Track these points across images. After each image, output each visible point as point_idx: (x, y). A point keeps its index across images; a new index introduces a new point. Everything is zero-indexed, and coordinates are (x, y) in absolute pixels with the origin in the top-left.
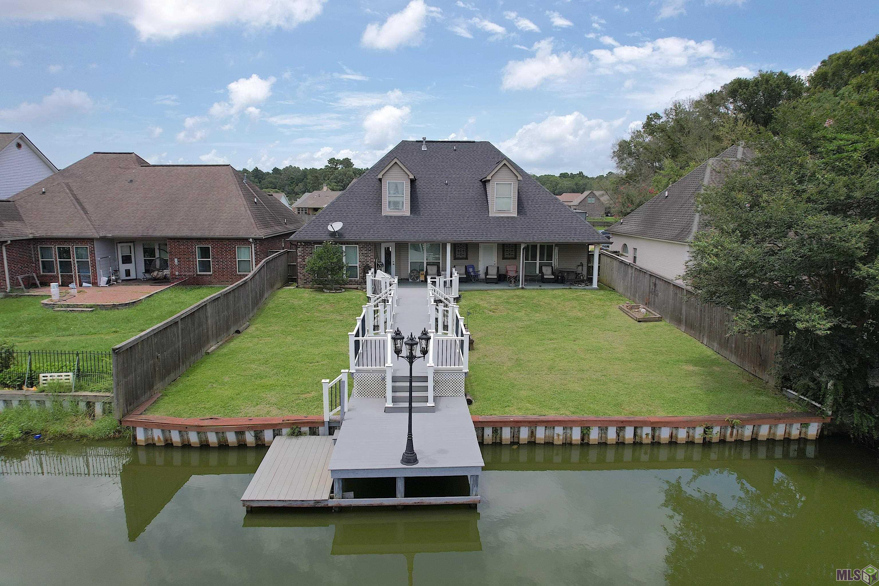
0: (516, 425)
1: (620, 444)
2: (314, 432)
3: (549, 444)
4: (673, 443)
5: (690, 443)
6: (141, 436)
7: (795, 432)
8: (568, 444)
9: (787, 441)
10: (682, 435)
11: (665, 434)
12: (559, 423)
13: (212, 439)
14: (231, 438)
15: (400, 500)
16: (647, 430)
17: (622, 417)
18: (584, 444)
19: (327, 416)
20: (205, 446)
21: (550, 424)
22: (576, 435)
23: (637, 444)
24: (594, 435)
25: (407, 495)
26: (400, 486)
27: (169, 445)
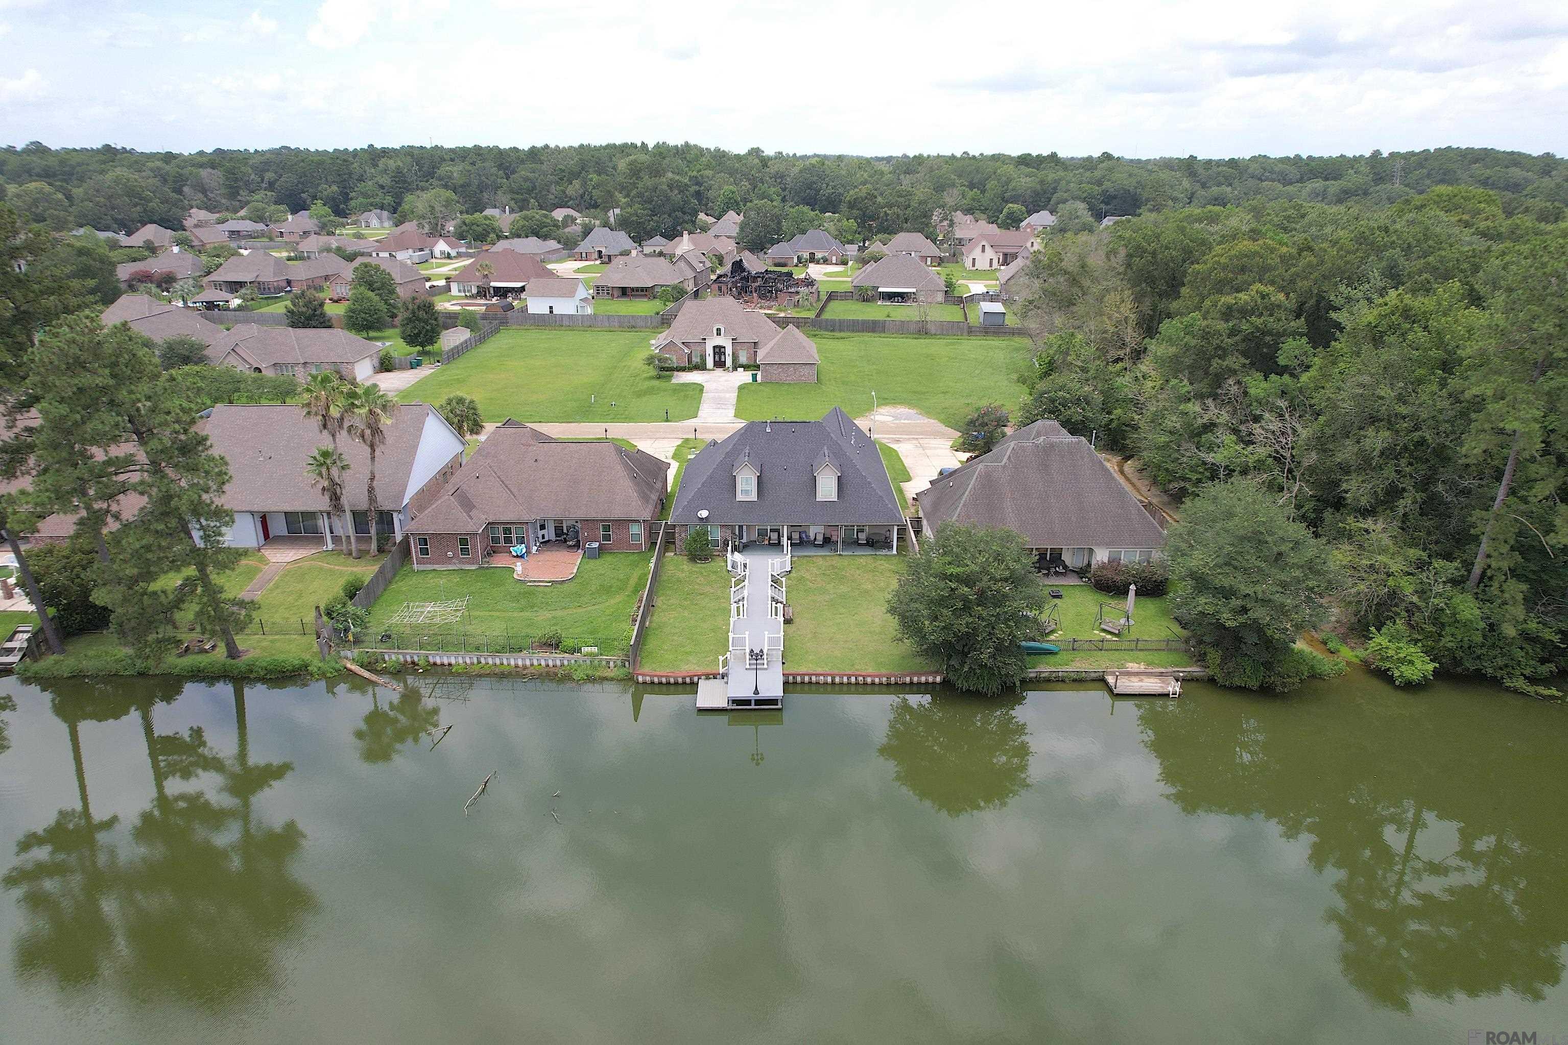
0: (803, 675)
1: (849, 684)
2: (715, 678)
3: (817, 683)
4: (873, 684)
5: (881, 684)
6: (640, 679)
7: (931, 679)
8: (826, 683)
9: (927, 683)
10: (877, 680)
11: (869, 680)
12: (822, 675)
13: (672, 681)
14: (680, 680)
15: (753, 707)
16: (861, 678)
17: (850, 673)
18: (833, 683)
19: (721, 671)
20: (668, 683)
21: (817, 675)
22: (829, 680)
23: (857, 684)
24: (837, 680)
25: (756, 705)
26: (753, 702)
27: (653, 683)
